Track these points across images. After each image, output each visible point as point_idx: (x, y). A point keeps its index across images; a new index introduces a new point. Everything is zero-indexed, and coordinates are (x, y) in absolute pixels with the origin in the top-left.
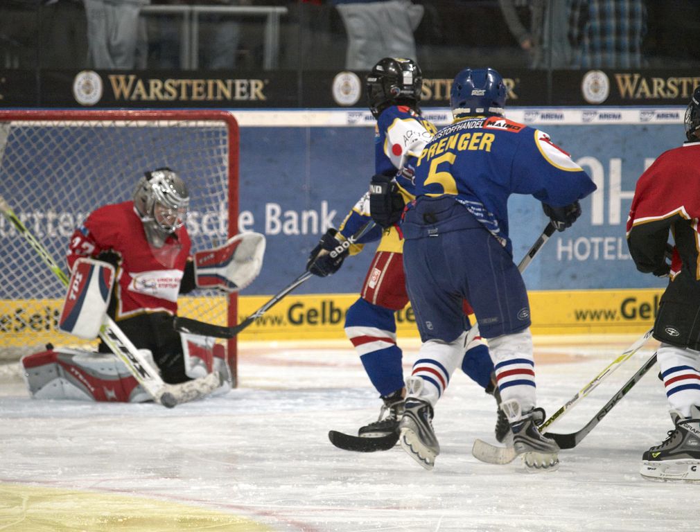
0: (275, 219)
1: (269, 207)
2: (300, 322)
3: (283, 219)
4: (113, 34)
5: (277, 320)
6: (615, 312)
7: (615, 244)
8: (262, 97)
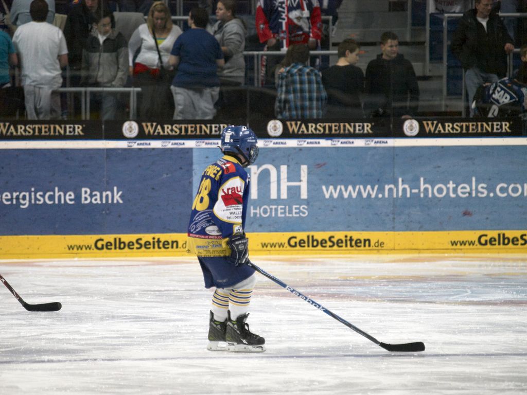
0: (87, 196)
1: (83, 190)
2: (102, 248)
3: (91, 196)
4: (38, 102)
5: (89, 247)
6: (285, 244)
7: (285, 209)
8: (81, 133)
